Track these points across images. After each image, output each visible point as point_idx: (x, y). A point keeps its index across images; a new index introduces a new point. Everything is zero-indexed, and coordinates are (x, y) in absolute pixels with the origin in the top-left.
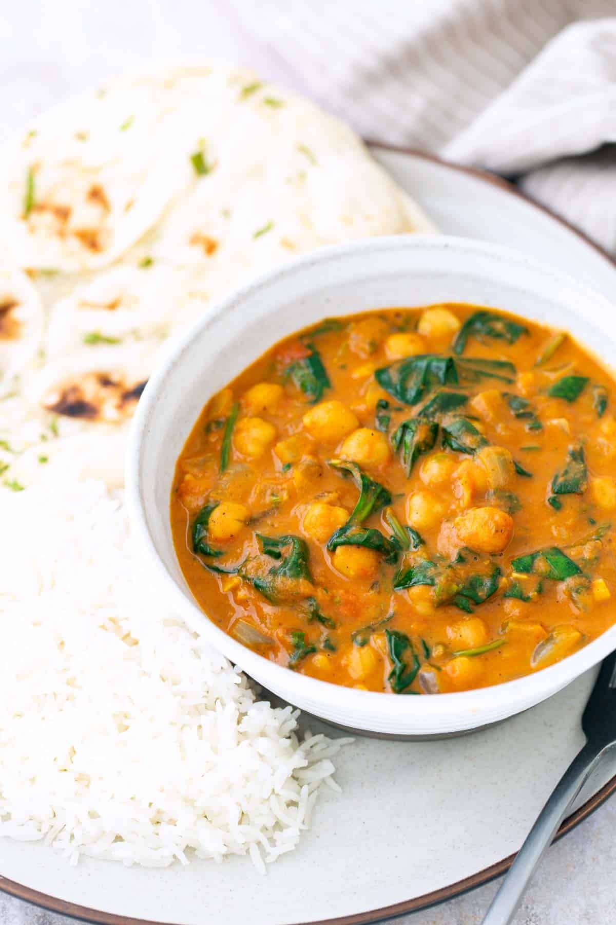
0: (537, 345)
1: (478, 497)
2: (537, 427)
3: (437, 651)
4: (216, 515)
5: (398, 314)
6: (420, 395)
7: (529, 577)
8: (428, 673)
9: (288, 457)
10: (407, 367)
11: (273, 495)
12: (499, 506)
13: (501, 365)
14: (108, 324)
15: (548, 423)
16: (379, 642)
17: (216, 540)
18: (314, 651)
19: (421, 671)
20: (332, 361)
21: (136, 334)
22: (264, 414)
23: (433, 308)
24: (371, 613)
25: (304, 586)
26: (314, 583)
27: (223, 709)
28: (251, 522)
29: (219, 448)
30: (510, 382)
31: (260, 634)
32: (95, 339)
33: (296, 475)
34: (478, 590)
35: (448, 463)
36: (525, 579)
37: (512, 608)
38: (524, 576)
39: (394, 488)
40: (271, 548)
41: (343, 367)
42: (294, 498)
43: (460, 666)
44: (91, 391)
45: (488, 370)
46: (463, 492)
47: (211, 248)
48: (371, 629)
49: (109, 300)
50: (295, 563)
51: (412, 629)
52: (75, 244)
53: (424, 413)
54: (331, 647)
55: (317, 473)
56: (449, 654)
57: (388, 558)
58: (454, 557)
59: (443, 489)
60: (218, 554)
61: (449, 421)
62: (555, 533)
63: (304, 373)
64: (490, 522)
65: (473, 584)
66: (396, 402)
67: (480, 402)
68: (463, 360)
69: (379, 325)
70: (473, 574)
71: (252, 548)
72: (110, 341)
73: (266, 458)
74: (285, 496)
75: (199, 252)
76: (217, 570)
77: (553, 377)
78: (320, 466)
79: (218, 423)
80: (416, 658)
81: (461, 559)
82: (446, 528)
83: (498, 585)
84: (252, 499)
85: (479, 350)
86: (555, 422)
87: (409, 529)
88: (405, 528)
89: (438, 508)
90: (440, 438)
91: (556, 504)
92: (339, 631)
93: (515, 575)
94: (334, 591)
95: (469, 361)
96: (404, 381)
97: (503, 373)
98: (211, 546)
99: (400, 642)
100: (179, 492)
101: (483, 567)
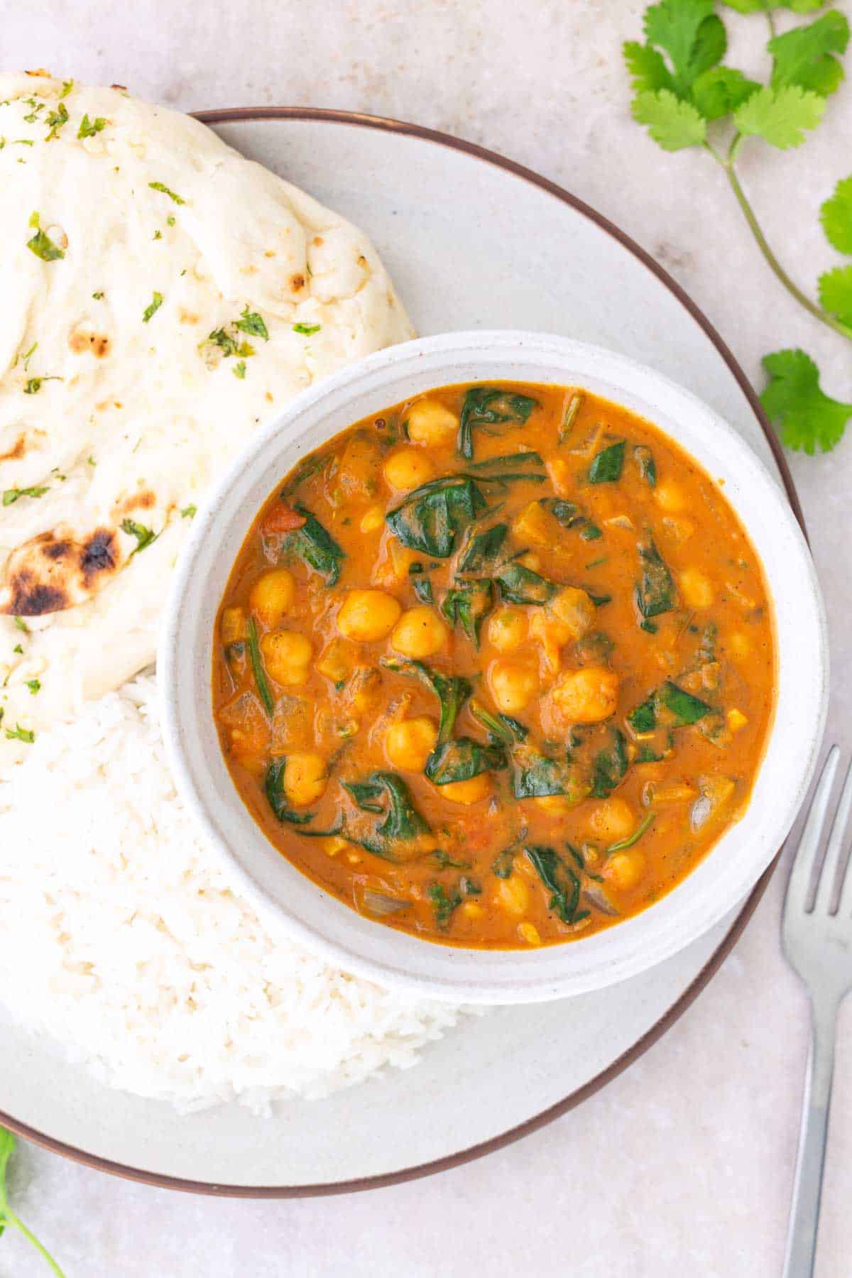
0: (553, 415)
1: (566, 654)
2: (596, 533)
3: (589, 855)
4: (290, 780)
5: (380, 422)
6: (453, 545)
7: (655, 734)
8: (591, 888)
9: (337, 675)
10: (421, 503)
11: (342, 729)
13: (521, 457)
14: (22, 475)
15: (605, 523)
16: (525, 865)
17: (301, 806)
18: (459, 901)
19: (582, 889)
20: (331, 519)
22: (285, 624)
23: (415, 402)
24: (501, 838)
25: (424, 843)
26: (432, 831)
28: (330, 770)
29: (253, 680)
30: (542, 478)
31: (389, 899)
33: (355, 696)
34: (609, 775)
35: (516, 622)
36: (652, 738)
37: (647, 771)
38: (650, 736)
39: (469, 671)
40: (366, 800)
41: (346, 522)
42: (364, 724)
43: (621, 867)
45: (510, 472)
46: (549, 659)
47: (102, 347)
48: (509, 853)
50: (404, 820)
51: (552, 836)
53: (467, 567)
54: (475, 890)
55: (378, 681)
56: (604, 855)
58: (569, 743)
59: (522, 658)
60: (308, 818)
61: (501, 569)
62: (662, 661)
63: (306, 547)
64: (598, 695)
66: (427, 559)
67: (524, 528)
68: (476, 466)
69: (366, 450)
70: (595, 755)
71: (344, 800)
72: (34, 493)
73: (314, 687)
74: (354, 726)
75: (89, 356)
76: (313, 834)
77: (589, 455)
78: (376, 671)
79: (237, 648)
80: (571, 872)
81: (577, 742)
82: (545, 704)
83: (628, 758)
84: (318, 739)
85: (490, 448)
86: (613, 521)
87: (504, 718)
88: (500, 716)
89: (528, 684)
90: (498, 591)
91: (650, 628)
92: (477, 868)
93: (640, 737)
94: (454, 827)
95: (485, 465)
96: (427, 527)
97: (527, 468)
98: (300, 815)
99: (546, 856)
100: (231, 751)
101: (604, 743)
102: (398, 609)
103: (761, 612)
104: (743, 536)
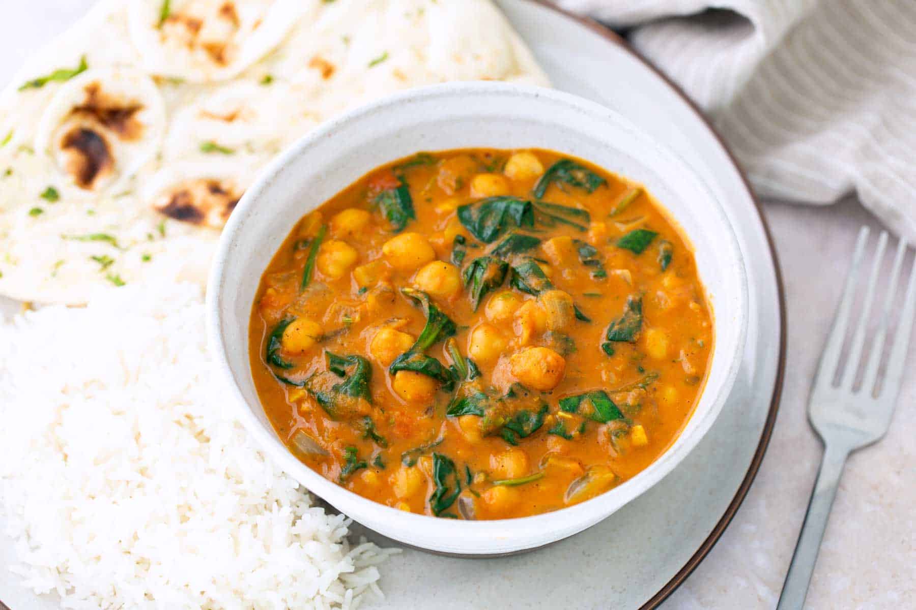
0: (612, 198)
1: (536, 337)
2: (602, 274)
3: (479, 478)
4: (290, 330)
5: (488, 154)
6: (496, 234)
7: (573, 417)
8: (467, 498)
9: (365, 281)
10: (487, 207)
11: (346, 315)
12: (554, 347)
13: (577, 212)
14: (225, 134)
15: (613, 273)
16: (426, 464)
17: (289, 353)
18: (365, 466)
19: (461, 496)
20: (419, 194)
21: (250, 147)
22: (348, 238)
23: (521, 152)
24: (422, 435)
25: (361, 405)
26: (372, 403)
27: (279, 510)
28: (322, 339)
29: (303, 266)
30: (583, 230)
31: (316, 445)
32: (211, 148)
33: (370, 299)
34: (523, 425)
35: (512, 301)
36: (570, 419)
37: (554, 445)
38: (569, 416)
39: (460, 320)
40: (337, 366)
41: (429, 200)
42: (365, 320)
43: (497, 494)
44: (200, 197)
45: (562, 216)
46: (523, 332)
47: (328, 72)
48: (420, 452)
49: (226, 112)
50: (357, 383)
51: (459, 455)
52: (202, 56)
53: (497, 252)
54: (381, 465)
55: (390, 299)
56: (489, 482)
57: (445, 386)
58: (506, 391)
59: (504, 327)
60: (288, 367)
61: (519, 263)
62: (604, 377)
63: (392, 202)
64: (542, 361)
65: (520, 419)
66: (473, 238)
67: (550, 247)
68: (540, 204)
69: (468, 163)
70: (521, 409)
71: (320, 363)
72: (225, 151)
73: (344, 281)
74: (357, 318)
75: (317, 73)
76: (285, 381)
77: (623, 229)
78: (394, 293)
79: (305, 242)
80: (458, 483)
81: (512, 394)
82: (503, 364)
83: (544, 422)
84: (326, 319)
85: (558, 197)
86: (619, 272)
87: (468, 360)
88: (464, 358)
89: (498, 343)
90: (509, 277)
91: (609, 350)
92: (391, 450)
93: (561, 414)
94: (391, 412)
95: (548, 206)
96: (482, 220)
97: (578, 220)
98: (283, 358)
99: (446, 467)
100: (261, 304)
101: (533, 402)
102: (432, 255)
103: (697, 380)
104: (710, 327)
